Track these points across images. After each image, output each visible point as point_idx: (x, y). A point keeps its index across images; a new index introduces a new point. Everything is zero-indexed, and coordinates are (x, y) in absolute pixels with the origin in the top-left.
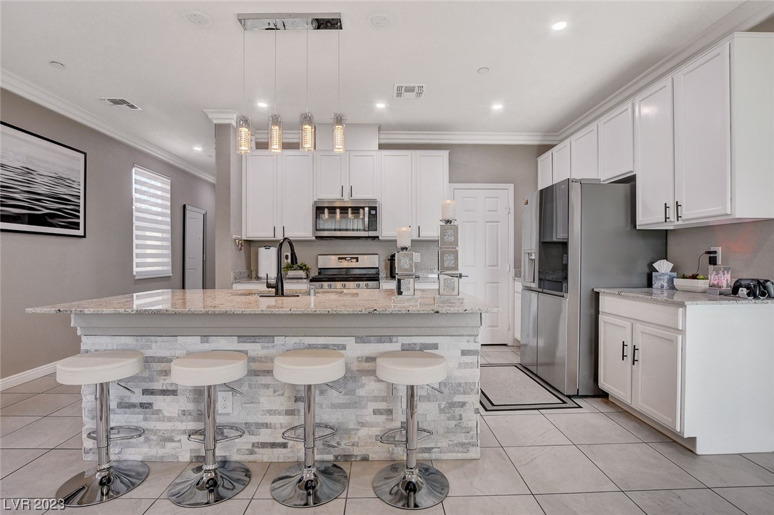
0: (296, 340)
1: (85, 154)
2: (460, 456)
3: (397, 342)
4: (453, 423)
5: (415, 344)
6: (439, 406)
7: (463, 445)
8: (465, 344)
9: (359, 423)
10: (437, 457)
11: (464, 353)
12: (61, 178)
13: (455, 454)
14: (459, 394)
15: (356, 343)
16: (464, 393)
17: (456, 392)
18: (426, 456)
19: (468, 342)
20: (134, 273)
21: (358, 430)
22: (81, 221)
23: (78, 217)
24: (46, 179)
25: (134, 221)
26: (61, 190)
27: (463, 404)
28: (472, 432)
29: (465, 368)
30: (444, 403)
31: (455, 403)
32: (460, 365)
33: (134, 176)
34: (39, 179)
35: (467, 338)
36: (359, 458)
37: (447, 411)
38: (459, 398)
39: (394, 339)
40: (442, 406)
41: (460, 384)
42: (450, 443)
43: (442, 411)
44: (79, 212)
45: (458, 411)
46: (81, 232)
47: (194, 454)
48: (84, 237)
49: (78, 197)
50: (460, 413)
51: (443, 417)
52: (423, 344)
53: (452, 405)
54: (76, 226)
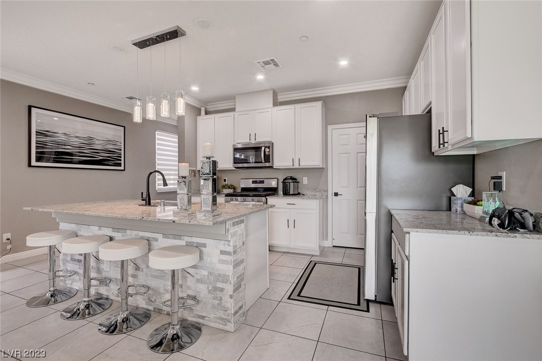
0: (134, 233)
1: (124, 127)
2: (221, 327)
3: (183, 240)
4: (216, 302)
5: (193, 242)
6: (208, 288)
7: (222, 319)
8: (222, 246)
9: (165, 290)
10: (207, 324)
11: (222, 253)
12: (110, 141)
13: (217, 325)
14: (219, 282)
15: (163, 238)
16: (223, 282)
17: (218, 280)
18: (201, 321)
19: (224, 245)
20: (157, 189)
21: (165, 294)
22: (122, 162)
23: (121, 160)
24: (101, 142)
25: (156, 161)
26: (110, 147)
27: (222, 290)
28: (228, 312)
29: (223, 263)
30: (211, 286)
31: (218, 287)
32: (220, 261)
33: (157, 137)
34: (97, 142)
35: (224, 242)
36: (165, 313)
37: (212, 292)
38: (219, 285)
39: (182, 238)
40: (210, 289)
41: (220, 275)
42: (215, 316)
43: (209, 292)
44: (121, 157)
45: (219, 294)
46: (122, 168)
47: (96, 291)
48: (124, 170)
49: (121, 150)
50: (220, 295)
51: (210, 296)
52: (198, 243)
53: (216, 289)
54: (120, 165)
